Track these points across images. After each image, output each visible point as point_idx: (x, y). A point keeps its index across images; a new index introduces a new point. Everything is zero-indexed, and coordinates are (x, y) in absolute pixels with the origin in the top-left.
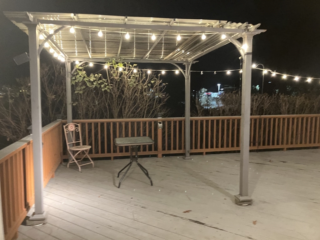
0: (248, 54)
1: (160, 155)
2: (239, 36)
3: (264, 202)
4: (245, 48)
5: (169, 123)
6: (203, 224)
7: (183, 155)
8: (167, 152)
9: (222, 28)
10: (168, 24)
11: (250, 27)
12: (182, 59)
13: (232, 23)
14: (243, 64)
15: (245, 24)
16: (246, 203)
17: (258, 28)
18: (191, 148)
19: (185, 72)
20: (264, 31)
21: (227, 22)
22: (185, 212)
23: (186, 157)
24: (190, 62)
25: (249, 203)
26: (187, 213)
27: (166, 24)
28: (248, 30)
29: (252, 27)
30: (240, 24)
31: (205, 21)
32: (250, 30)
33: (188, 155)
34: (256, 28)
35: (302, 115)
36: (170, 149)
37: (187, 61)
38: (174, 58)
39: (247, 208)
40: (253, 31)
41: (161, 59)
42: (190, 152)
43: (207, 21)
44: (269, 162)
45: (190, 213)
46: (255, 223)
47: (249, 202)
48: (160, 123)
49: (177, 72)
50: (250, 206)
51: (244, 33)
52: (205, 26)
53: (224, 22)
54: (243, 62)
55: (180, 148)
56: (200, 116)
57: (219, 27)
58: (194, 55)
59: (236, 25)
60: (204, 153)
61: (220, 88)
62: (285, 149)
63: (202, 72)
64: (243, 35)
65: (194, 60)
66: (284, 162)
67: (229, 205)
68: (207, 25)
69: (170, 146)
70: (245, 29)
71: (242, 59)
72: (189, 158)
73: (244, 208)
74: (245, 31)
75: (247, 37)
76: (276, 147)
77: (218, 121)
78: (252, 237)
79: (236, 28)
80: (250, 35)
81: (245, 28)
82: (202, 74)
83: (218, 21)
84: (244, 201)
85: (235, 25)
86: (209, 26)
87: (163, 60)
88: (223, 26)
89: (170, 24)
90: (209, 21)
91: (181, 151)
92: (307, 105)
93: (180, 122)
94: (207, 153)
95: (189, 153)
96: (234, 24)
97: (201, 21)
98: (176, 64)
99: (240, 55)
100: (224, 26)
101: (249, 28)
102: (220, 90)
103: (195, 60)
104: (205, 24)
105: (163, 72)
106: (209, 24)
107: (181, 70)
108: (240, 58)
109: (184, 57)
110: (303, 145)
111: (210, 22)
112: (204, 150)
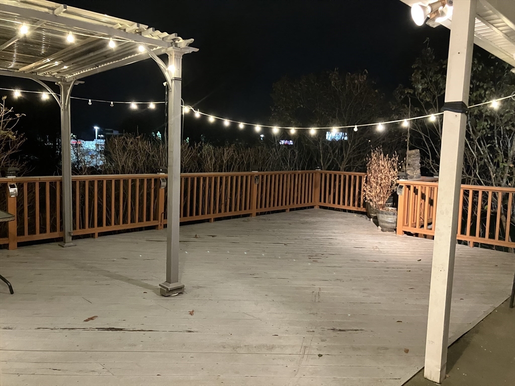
0: (176, 79)
1: (13, 244)
2: (163, 51)
3: (199, 287)
4: (172, 71)
5: (31, 186)
6: (121, 330)
7: (61, 240)
8: (27, 238)
9: (138, 34)
10: (51, 12)
11: (179, 41)
12: (53, 74)
13: (155, 30)
14: (170, 93)
15: (173, 36)
16: (176, 292)
17: (190, 45)
18: (74, 228)
19: (59, 97)
20: (197, 50)
21: (148, 28)
22: (86, 321)
23: (65, 243)
24: (71, 81)
25: (179, 292)
26: (91, 321)
27: (47, 10)
28: (176, 45)
29: (182, 43)
30: (166, 34)
31: (115, 19)
32: (178, 46)
33: (68, 239)
34: (187, 44)
35: (231, 173)
36: (34, 233)
37: (63, 79)
38: (39, 71)
39: (178, 298)
40: (184, 48)
41: (11, 68)
42: (72, 235)
43: (118, 20)
44: (195, 239)
45: (96, 319)
46: (191, 313)
47: (180, 290)
48: (13, 186)
49: (45, 96)
50: (181, 295)
51: (171, 49)
52: (114, 26)
53: (144, 27)
54: (170, 90)
55: (53, 229)
56: (85, 174)
57: (134, 33)
58: (79, 70)
59: (160, 35)
60: (96, 235)
61: (98, 134)
62: (212, 220)
63: (90, 100)
64: (169, 52)
65: (78, 78)
66: (213, 236)
67: (152, 299)
68: (118, 26)
69: (34, 228)
70: (171, 43)
71: (168, 85)
72: (72, 244)
73: (175, 299)
74: (172, 46)
75: (175, 55)
76: (200, 217)
77: (117, 182)
78: (192, 330)
79: (160, 39)
80: (179, 52)
81: (172, 41)
82: (90, 103)
83: (136, 24)
84: (173, 290)
85: (158, 35)
86: (120, 28)
87: (16, 71)
88: (140, 33)
89: (53, 13)
90: (121, 21)
91: (56, 235)
92: (236, 159)
93: (53, 184)
94: (101, 234)
95: (70, 235)
96: (158, 32)
97: (105, 18)
98: (43, 81)
99: (166, 80)
100: (142, 33)
101: (177, 42)
102: (99, 138)
103: (79, 80)
104: (114, 24)
105: (17, 94)
106: (121, 25)
107: (53, 94)
108: (165, 84)
109: (58, 72)
110: (233, 213)
111: (122, 23)
112: (97, 230)
